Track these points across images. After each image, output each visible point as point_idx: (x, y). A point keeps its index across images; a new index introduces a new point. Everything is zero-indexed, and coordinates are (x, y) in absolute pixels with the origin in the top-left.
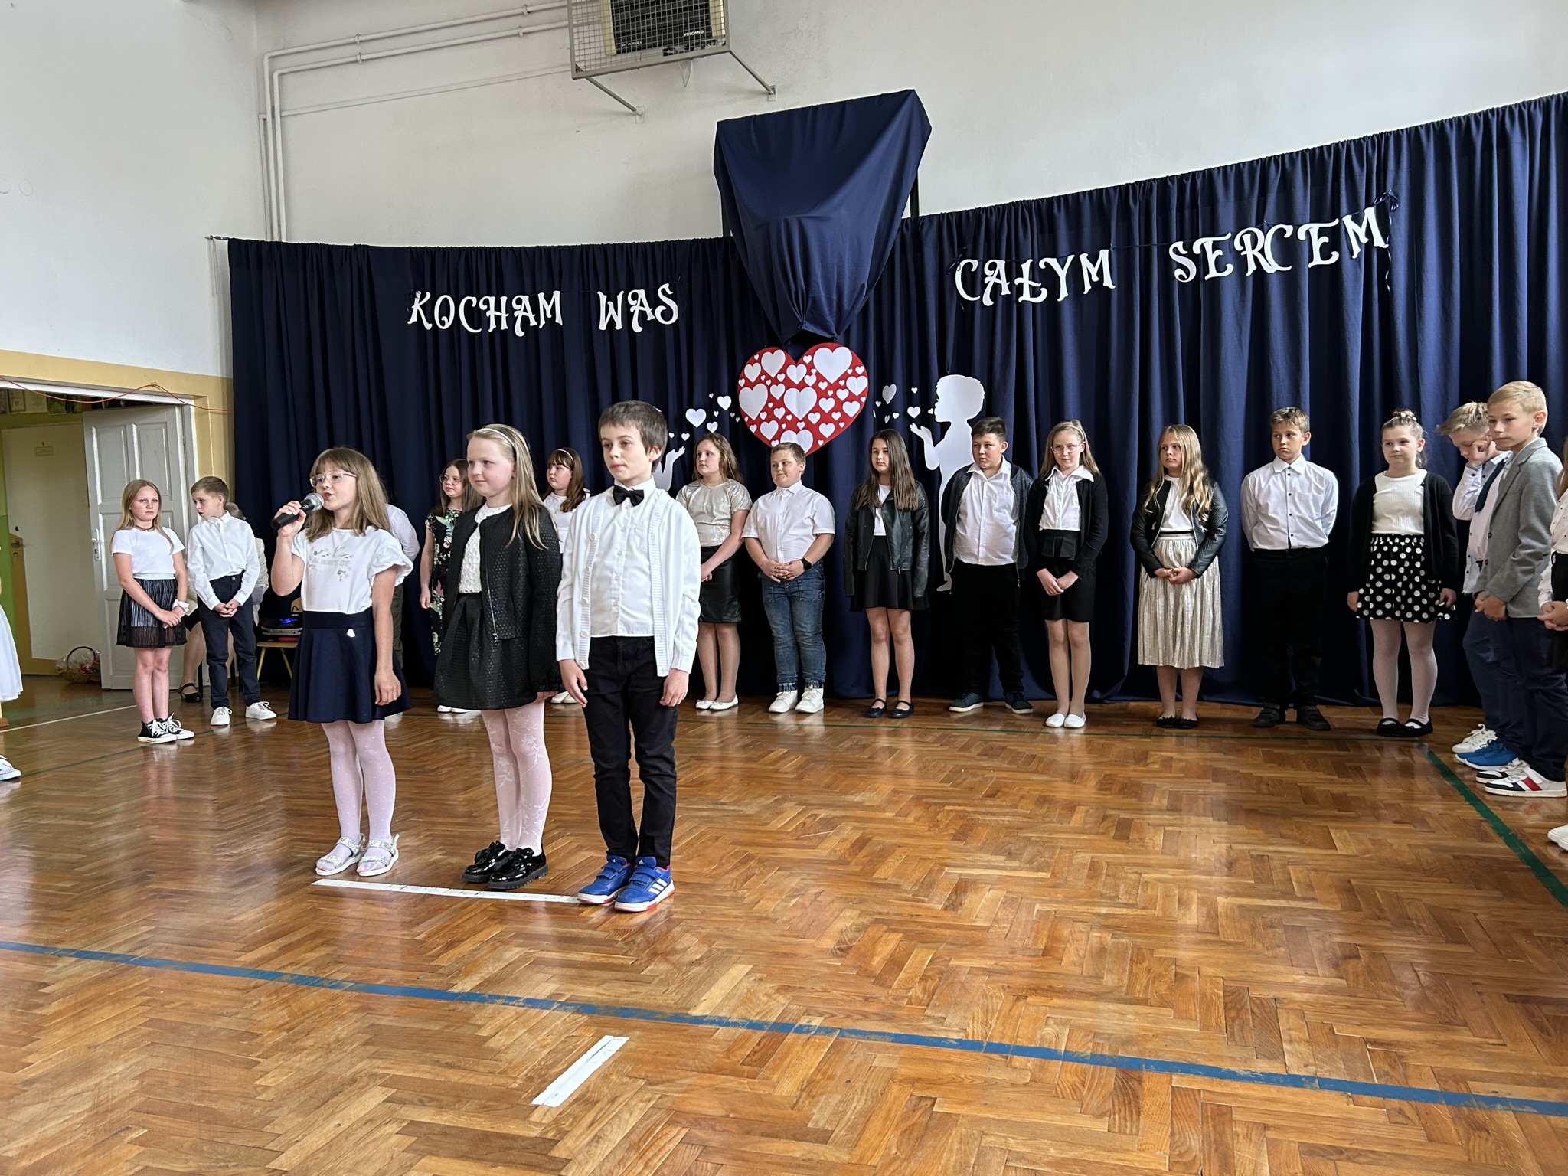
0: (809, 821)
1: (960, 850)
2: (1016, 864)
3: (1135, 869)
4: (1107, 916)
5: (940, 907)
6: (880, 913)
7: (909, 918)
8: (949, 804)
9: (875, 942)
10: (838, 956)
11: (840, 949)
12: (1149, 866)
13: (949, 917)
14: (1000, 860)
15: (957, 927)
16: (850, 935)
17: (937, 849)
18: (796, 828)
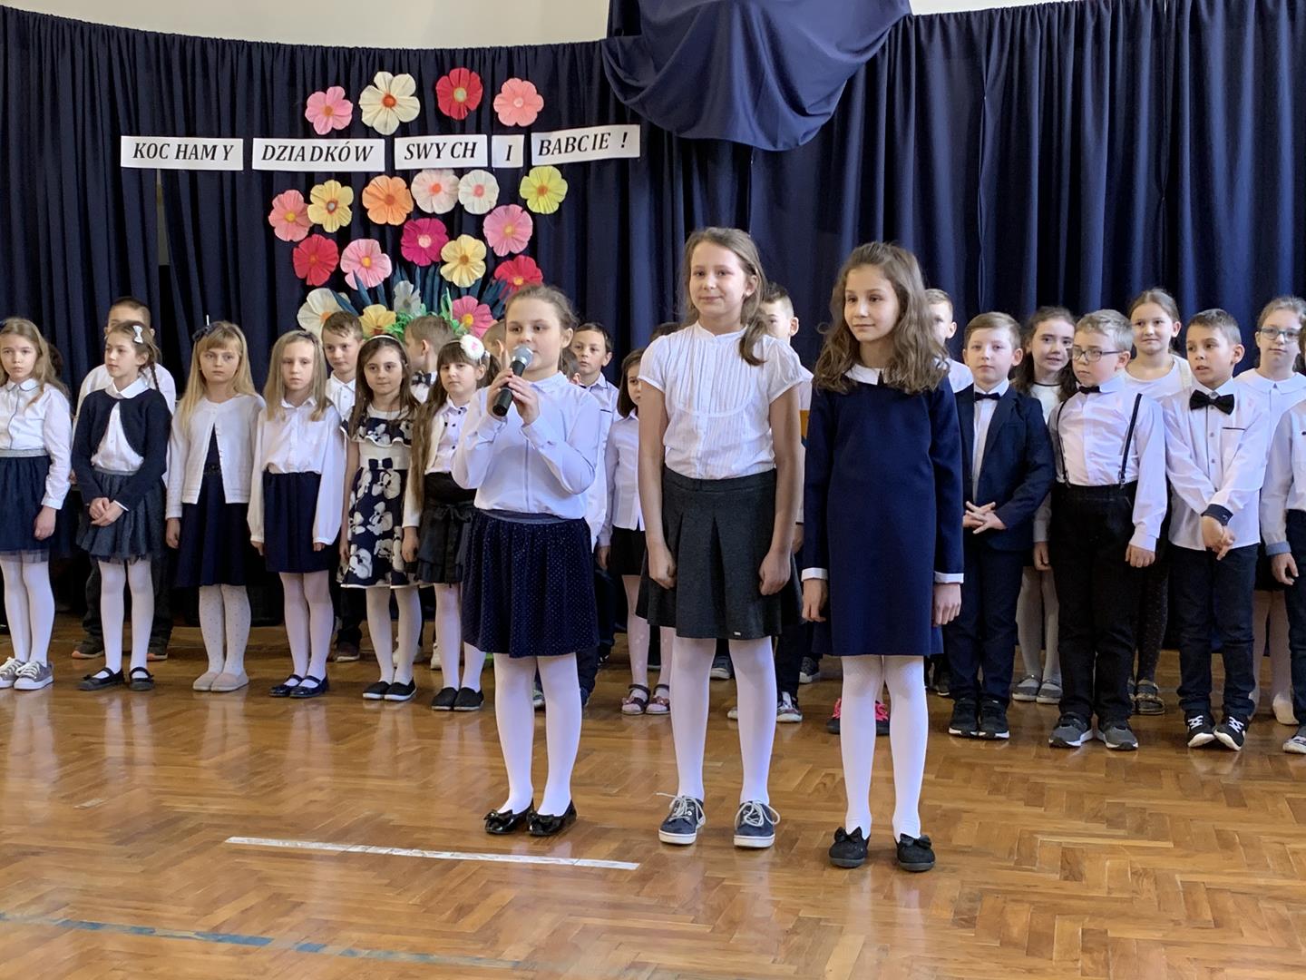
0: (828, 781)
1: (1042, 816)
2: (1121, 832)
3: (1277, 839)
4: (1268, 888)
5: (1058, 877)
6: (987, 883)
7: (1027, 890)
8: (998, 765)
9: (1002, 912)
10: (963, 927)
11: (962, 919)
12: (1289, 836)
13: (1072, 888)
14: (1101, 828)
15: (1092, 898)
16: (965, 905)
17: (1012, 815)
18: (816, 790)
